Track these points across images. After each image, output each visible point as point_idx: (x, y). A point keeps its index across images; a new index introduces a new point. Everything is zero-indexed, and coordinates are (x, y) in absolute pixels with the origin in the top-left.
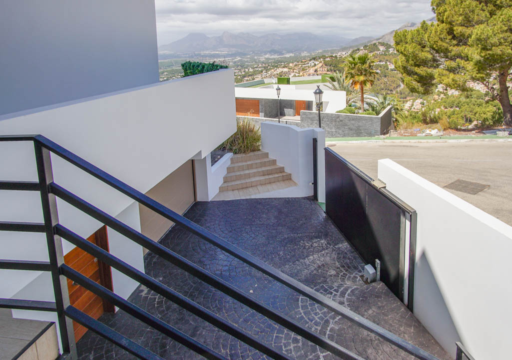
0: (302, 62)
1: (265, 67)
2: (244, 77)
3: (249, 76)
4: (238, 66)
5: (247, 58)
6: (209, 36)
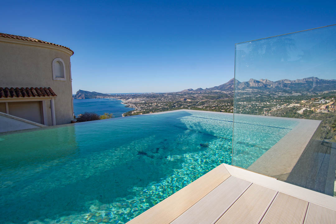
0: (311, 100)
1: (278, 102)
2: (264, 107)
4: (259, 100)
5: (265, 96)
6: (241, 82)
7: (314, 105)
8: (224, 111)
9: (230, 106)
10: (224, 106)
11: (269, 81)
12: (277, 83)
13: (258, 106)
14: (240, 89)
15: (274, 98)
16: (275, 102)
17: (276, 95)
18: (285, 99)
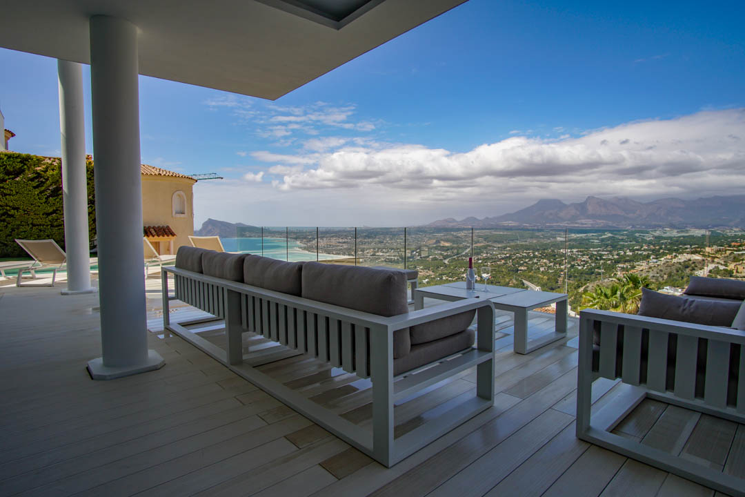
0: (730, 246)
1: (653, 251)
2: (617, 262)
3: (626, 261)
4: (607, 245)
5: (623, 235)
6: (567, 203)
7: (735, 258)
8: (526, 268)
9: (540, 257)
10: (526, 258)
12: (651, 206)
14: (563, 220)
15: (644, 241)
16: (644, 250)
17: (649, 233)
18: (670, 244)
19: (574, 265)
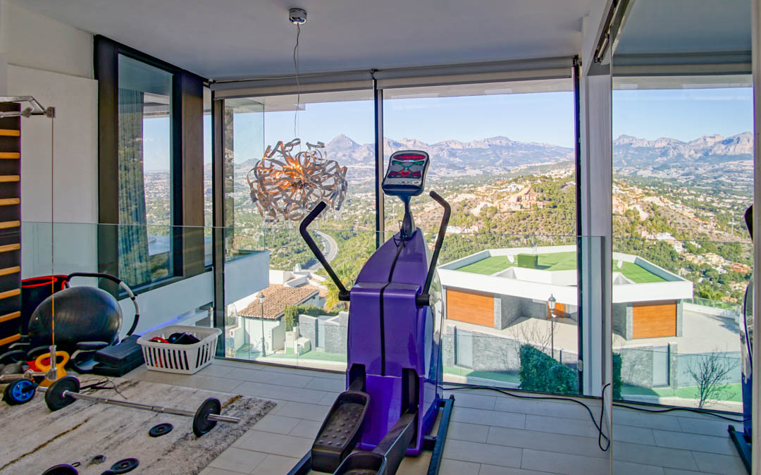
0: (496, 185)
7: (498, 196)
11: (421, 143)
12: (436, 148)
13: (397, 202)
14: (357, 162)
17: (435, 174)
18: (453, 183)
19: (369, 210)
